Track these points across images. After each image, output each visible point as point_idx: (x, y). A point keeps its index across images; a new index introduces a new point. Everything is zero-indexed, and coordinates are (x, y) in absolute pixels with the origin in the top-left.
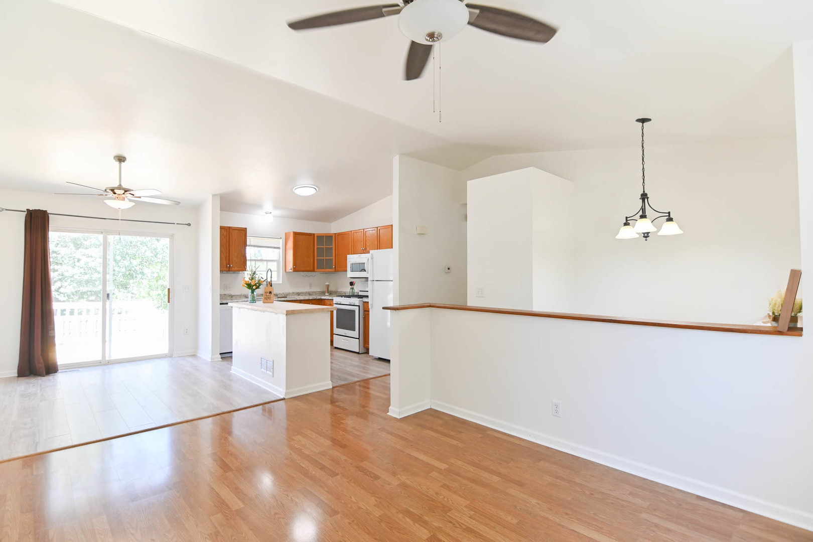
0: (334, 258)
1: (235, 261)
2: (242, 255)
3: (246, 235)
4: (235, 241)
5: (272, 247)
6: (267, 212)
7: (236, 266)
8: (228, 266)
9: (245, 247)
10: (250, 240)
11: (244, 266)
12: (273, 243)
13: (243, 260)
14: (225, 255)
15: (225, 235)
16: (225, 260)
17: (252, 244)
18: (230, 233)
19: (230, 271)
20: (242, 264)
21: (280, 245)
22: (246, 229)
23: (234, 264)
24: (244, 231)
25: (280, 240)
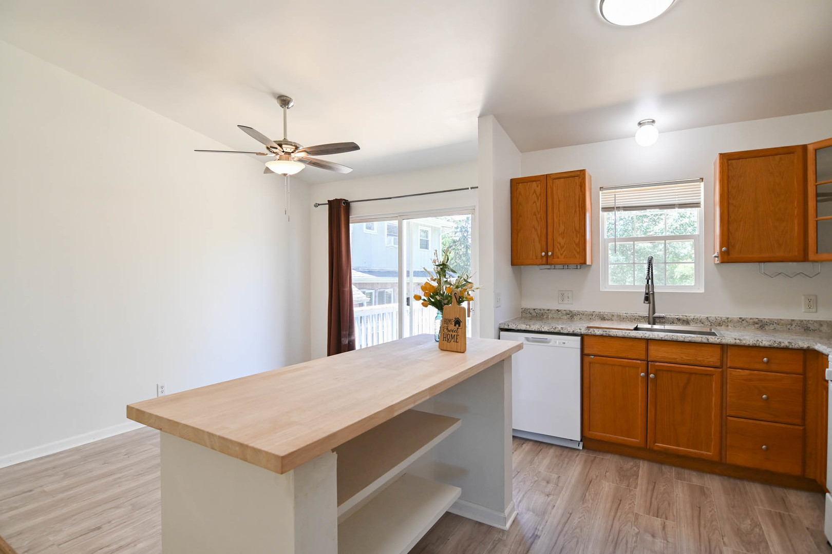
1: (560, 244)
2: (575, 229)
3: (585, 184)
4: (559, 201)
5: (674, 205)
6: (644, 122)
7: (561, 255)
8: (543, 254)
9: (581, 212)
10: (615, 195)
11: (578, 253)
12: (677, 194)
13: (577, 241)
14: (539, 233)
15: (538, 194)
16: (539, 242)
17: (621, 204)
18: (549, 186)
19: (551, 264)
20: (575, 249)
21: (700, 196)
22: (583, 172)
23: (557, 250)
24: (578, 177)
25: (700, 185)
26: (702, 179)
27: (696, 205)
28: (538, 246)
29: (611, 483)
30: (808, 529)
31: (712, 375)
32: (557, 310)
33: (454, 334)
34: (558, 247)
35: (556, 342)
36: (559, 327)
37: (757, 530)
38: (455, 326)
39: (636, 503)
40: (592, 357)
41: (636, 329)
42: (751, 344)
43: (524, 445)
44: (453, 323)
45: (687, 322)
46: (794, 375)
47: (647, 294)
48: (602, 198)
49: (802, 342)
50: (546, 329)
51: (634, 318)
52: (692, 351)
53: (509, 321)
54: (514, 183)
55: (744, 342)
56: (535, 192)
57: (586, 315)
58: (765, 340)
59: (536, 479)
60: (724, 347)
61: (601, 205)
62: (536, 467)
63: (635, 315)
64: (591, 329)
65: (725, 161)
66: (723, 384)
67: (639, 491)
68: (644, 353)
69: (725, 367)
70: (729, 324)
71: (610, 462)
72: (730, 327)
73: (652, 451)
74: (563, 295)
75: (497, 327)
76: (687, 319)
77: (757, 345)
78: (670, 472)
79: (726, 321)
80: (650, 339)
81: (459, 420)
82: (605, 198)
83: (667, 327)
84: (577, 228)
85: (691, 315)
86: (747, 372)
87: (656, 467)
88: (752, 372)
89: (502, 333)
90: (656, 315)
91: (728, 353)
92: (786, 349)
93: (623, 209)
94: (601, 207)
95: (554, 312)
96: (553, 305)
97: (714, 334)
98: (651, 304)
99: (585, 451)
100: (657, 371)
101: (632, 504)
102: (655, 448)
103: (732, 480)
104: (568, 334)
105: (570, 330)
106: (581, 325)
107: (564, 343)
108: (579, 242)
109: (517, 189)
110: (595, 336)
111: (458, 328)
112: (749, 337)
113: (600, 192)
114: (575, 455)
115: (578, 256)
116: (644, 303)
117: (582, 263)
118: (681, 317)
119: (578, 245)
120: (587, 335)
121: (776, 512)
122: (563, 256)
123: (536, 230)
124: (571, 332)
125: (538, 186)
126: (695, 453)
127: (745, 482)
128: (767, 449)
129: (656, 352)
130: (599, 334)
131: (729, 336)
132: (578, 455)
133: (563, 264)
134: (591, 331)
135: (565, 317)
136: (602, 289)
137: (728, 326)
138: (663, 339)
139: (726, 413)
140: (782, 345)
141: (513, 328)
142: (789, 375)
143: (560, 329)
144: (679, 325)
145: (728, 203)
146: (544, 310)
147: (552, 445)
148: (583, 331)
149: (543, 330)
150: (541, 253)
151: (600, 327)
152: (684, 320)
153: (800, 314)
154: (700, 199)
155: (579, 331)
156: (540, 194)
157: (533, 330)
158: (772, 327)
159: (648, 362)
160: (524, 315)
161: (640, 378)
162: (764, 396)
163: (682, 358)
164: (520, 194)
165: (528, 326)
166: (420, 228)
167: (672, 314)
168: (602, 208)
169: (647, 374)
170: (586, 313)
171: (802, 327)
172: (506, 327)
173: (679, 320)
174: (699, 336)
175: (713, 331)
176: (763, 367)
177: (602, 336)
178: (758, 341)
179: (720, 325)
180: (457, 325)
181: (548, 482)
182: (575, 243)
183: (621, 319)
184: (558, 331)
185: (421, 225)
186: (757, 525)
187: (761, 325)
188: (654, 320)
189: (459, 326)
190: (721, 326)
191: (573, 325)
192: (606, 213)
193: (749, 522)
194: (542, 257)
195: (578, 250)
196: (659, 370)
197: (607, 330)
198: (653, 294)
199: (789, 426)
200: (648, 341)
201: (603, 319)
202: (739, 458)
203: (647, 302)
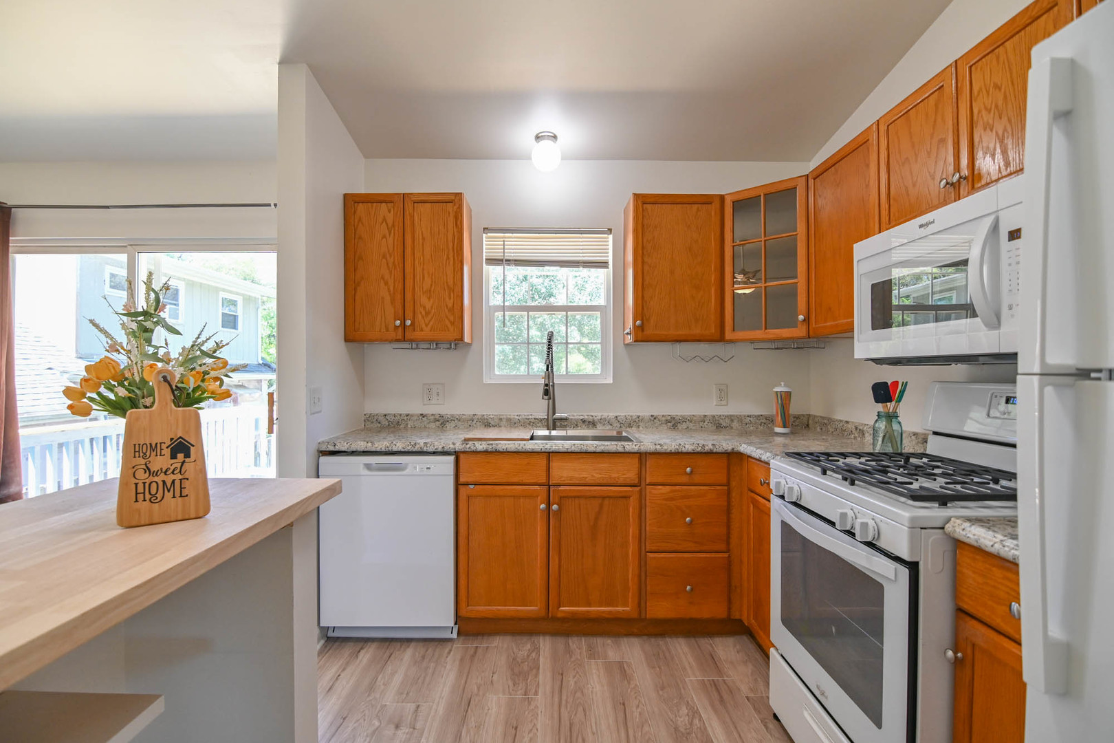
0: (801, 281)
1: (424, 308)
2: (448, 286)
3: (462, 216)
4: (424, 239)
5: (578, 262)
6: (543, 134)
7: (427, 325)
8: (398, 323)
9: (456, 258)
10: (504, 241)
11: (452, 323)
12: (581, 247)
13: (450, 305)
14: (392, 289)
15: (390, 224)
16: (392, 303)
17: (511, 256)
18: (407, 213)
19: (411, 341)
20: (447, 317)
21: (608, 253)
22: (459, 196)
23: (420, 316)
24: (453, 202)
25: (608, 238)
26: (610, 230)
27: (603, 265)
28: (390, 311)
29: (501, 696)
30: (748, 698)
31: (629, 497)
32: (421, 415)
33: (173, 477)
34: (421, 313)
35: (415, 468)
36: (420, 442)
37: (696, 721)
38: (173, 456)
39: (539, 726)
40: (472, 487)
41: (532, 438)
42: (673, 451)
43: (363, 652)
44: (167, 452)
45: (592, 424)
46: (718, 488)
47: (546, 385)
48: (486, 245)
49: (725, 443)
50: (399, 446)
51: (528, 421)
52: (604, 465)
53: (337, 438)
54: (351, 202)
55: (666, 447)
56: (384, 219)
57: (463, 421)
58: (687, 442)
59: (377, 723)
60: (642, 456)
61: (484, 254)
62: (378, 696)
63: (530, 417)
64: (470, 442)
65: (640, 204)
66: (642, 507)
67: (541, 700)
68: (544, 474)
69: (643, 484)
70: (641, 424)
71: (499, 650)
72: (641, 428)
73: (555, 619)
74: (430, 390)
75: (314, 448)
76: (594, 420)
77: (680, 451)
78: (578, 645)
79: (637, 420)
80: (553, 452)
81: (157, 697)
82: (490, 245)
83: (571, 432)
84: (451, 283)
85: (598, 415)
86: (668, 488)
87: (560, 642)
88: (674, 488)
89: (324, 460)
90: (557, 415)
91: (647, 463)
92: (710, 453)
93: (513, 262)
94: (484, 258)
95: (416, 418)
96: (415, 407)
97: (627, 439)
98: (551, 401)
99: (462, 638)
100: (562, 500)
101: (534, 730)
102: (560, 615)
103: (653, 640)
104: (434, 453)
105: (439, 446)
106: (455, 436)
107: (429, 468)
108: (453, 306)
109: (355, 212)
110: (476, 452)
111: (184, 462)
112: (669, 441)
113: (484, 235)
114: (447, 651)
115: (451, 328)
116: (543, 398)
117: (457, 342)
118: (586, 417)
119: (451, 310)
120: (464, 452)
121: (709, 680)
122: (429, 327)
123: (386, 283)
124: (440, 450)
125: (389, 211)
126: (610, 612)
127: (667, 639)
128: (692, 590)
129: (562, 472)
130: (483, 450)
131: (648, 440)
132: (451, 650)
133: (431, 341)
134: (470, 446)
135: (433, 425)
136: (487, 381)
137: (639, 426)
138: (569, 450)
139: (645, 549)
140: (707, 448)
141: (343, 449)
142: (712, 488)
143: (422, 444)
144: (584, 429)
145: (643, 262)
146: (401, 415)
147: (409, 640)
148: (459, 446)
149: (395, 449)
150: (395, 321)
151: (484, 438)
152: (589, 422)
153: (711, 407)
154: (608, 257)
155: (452, 446)
156: (393, 225)
157: (378, 450)
158: (684, 425)
159: (549, 486)
160: (369, 425)
161: (539, 511)
162: (688, 519)
163: (592, 476)
164: (360, 220)
165: (370, 444)
166: (223, 295)
167: (575, 414)
168: (486, 259)
169: (549, 506)
170: (464, 417)
171: (714, 424)
172: (331, 448)
173: (583, 421)
174: (613, 443)
175: (624, 434)
176: (684, 479)
177: (486, 452)
178: (680, 444)
179: (630, 426)
180: (181, 456)
181: (397, 727)
182: (447, 306)
183: (513, 423)
184: (419, 450)
185: (224, 290)
186: (694, 713)
187: (674, 423)
188: (554, 424)
189: (187, 455)
190: (632, 427)
191: (442, 437)
192: (491, 267)
193: (684, 710)
194: (396, 327)
195: (452, 319)
196: (564, 497)
197: (493, 442)
198: (553, 386)
199: (713, 555)
200: (549, 455)
201: (487, 425)
202: (660, 609)
203: (546, 397)
